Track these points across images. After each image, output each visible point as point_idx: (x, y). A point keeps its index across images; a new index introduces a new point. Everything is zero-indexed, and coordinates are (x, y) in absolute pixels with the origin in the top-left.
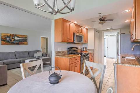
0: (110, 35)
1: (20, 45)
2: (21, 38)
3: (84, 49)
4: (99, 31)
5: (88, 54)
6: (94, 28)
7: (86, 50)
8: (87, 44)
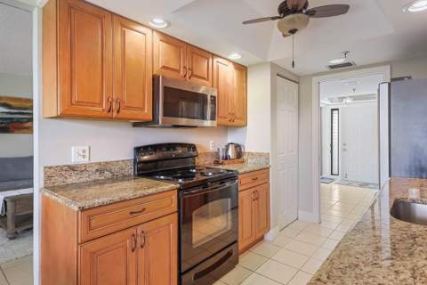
0: (355, 98)
1: (12, 132)
2: (14, 108)
3: (231, 153)
4: (299, 77)
5: (232, 177)
6: (269, 60)
7: (239, 155)
8: (240, 130)
